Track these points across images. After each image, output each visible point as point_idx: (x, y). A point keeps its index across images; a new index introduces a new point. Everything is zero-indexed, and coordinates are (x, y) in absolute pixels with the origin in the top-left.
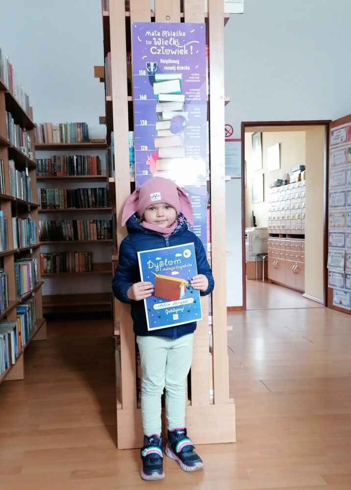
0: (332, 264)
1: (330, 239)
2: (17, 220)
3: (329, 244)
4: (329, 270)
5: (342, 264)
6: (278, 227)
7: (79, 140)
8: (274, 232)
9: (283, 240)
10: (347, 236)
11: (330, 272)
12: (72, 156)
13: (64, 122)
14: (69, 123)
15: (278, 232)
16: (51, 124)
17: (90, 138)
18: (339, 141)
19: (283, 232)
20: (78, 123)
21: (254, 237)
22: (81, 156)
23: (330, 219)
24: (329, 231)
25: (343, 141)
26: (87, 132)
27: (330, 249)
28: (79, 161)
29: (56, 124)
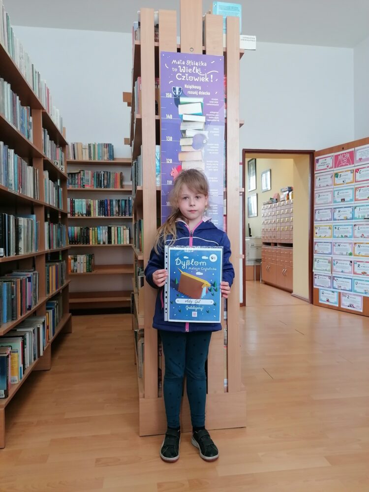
0: (318, 268)
1: (316, 248)
2: (49, 225)
3: (314, 252)
4: (314, 273)
5: (329, 268)
6: (271, 237)
7: (106, 158)
8: (267, 241)
9: (275, 248)
10: (334, 245)
11: (316, 275)
12: (99, 171)
13: (93, 142)
14: (97, 143)
15: (270, 241)
16: (81, 143)
17: (114, 157)
18: (325, 167)
19: (275, 241)
20: (104, 144)
21: (250, 245)
22: (107, 172)
23: (316, 231)
24: (314, 241)
25: (329, 167)
26: (113, 151)
27: (315, 256)
28: (106, 176)
29: (85, 144)
